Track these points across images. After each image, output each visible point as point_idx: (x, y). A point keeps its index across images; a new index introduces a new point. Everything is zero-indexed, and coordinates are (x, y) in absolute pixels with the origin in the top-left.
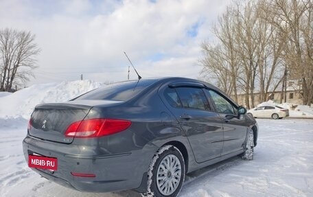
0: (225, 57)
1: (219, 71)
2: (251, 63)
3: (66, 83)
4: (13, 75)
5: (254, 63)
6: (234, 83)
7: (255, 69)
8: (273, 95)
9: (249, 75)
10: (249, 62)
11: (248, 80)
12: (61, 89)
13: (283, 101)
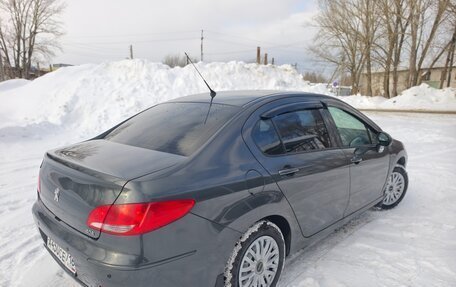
0: (355, 11)
1: (344, 35)
2: (399, 20)
3: (108, 65)
4: (31, 47)
5: (404, 22)
6: (368, 55)
7: (403, 31)
8: (429, 73)
9: (393, 41)
10: (395, 18)
11: (391, 50)
12: (101, 74)
13: (445, 83)
